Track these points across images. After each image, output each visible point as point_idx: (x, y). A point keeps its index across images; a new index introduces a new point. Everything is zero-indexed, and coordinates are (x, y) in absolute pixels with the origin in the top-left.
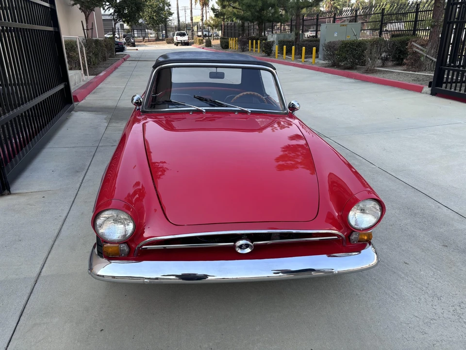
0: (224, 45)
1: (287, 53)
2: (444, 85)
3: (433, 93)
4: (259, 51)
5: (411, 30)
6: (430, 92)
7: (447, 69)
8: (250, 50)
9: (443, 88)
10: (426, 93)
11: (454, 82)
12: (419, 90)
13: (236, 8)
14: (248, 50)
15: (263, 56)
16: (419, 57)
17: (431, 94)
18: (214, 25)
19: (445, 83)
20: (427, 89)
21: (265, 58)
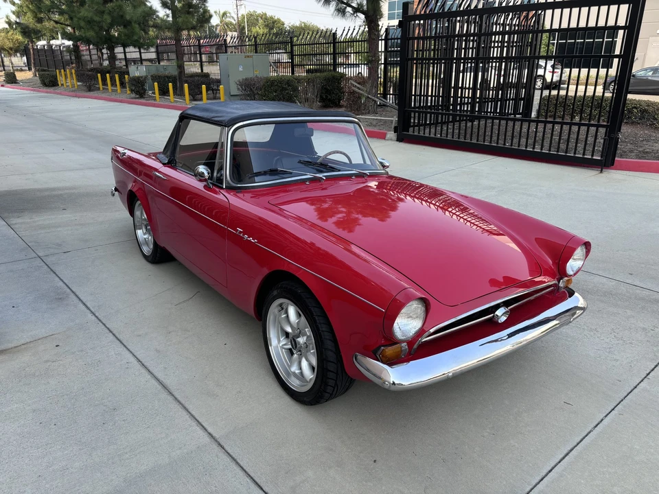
0: (47, 81)
1: (175, 93)
2: (411, 129)
3: (400, 139)
4: (119, 91)
5: (331, 65)
6: (395, 138)
7: (413, 111)
8: (101, 89)
9: (411, 132)
10: (391, 140)
11: (416, 126)
12: (382, 136)
13: (61, 24)
14: (99, 89)
15: (132, 98)
16: (360, 98)
17: (397, 141)
18: (11, 49)
19: (412, 126)
20: (391, 135)
21: (137, 100)
